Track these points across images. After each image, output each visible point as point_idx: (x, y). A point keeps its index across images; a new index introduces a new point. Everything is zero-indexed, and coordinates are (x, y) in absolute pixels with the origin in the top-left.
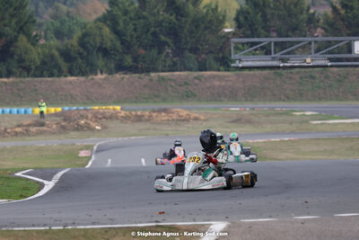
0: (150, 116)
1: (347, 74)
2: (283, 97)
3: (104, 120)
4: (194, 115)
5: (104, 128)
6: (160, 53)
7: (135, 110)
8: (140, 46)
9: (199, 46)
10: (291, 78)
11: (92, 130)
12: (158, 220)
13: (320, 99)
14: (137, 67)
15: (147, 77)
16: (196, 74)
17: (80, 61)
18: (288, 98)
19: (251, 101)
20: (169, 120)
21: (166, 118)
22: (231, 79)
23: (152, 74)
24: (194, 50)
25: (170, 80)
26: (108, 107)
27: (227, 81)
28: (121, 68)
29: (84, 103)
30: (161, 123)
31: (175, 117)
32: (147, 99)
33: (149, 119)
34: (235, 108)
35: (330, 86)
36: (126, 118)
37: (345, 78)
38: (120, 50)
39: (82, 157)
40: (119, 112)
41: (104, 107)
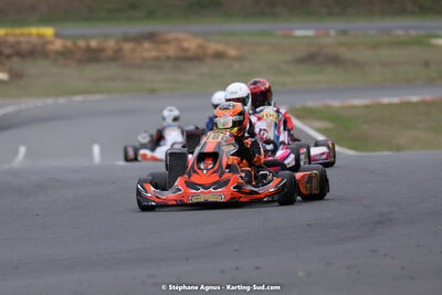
0: (118, 51)
3: (16, 60)
4: (213, 47)
5: (16, 76)
7: (85, 37)
20: (157, 59)
21: (154, 54)
26: (26, 30)
31: (171, 50)
33: (117, 56)
34: (304, 31)
36: (66, 54)
40: (51, 43)
41: (18, 31)
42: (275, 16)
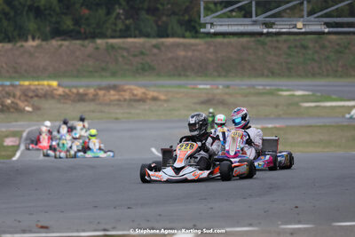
0: (96, 95)
1: (349, 44)
2: (266, 72)
3: (36, 99)
4: (152, 93)
5: (36, 109)
6: (108, 13)
8: (82, 5)
9: (159, 6)
10: (276, 48)
11: (21, 111)
12: (106, 227)
13: (314, 75)
14: (79, 32)
15: (91, 45)
16: (154, 41)
17: (5, 23)
18: (273, 74)
19: (225, 76)
20: (119, 100)
21: (117, 97)
22: (199, 47)
23: (99, 41)
24: (153, 11)
25: (120, 48)
26: (41, 82)
27: (194, 50)
28: (58, 33)
29: (11, 78)
30: (110, 104)
31: (127, 96)
32: (91, 73)
33: (95, 98)
34: (204, 86)
35: (327, 58)
36: (65, 97)
37: (346, 48)
38: (57, 9)
39: (8, 147)
40: (56, 90)
41: (36, 83)
42: (187, 76)
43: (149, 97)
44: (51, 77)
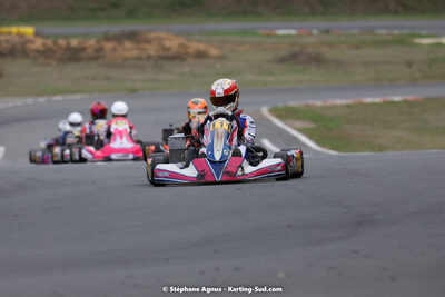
0: (99, 50)
4: (194, 46)
7: (66, 37)
19: (323, 14)
20: (139, 58)
21: (135, 53)
26: (7, 29)
30: (123, 64)
31: (152, 50)
33: (97, 55)
34: (286, 31)
36: (46, 53)
40: (31, 42)
42: (257, 15)
43: (191, 51)
44: (23, 20)
